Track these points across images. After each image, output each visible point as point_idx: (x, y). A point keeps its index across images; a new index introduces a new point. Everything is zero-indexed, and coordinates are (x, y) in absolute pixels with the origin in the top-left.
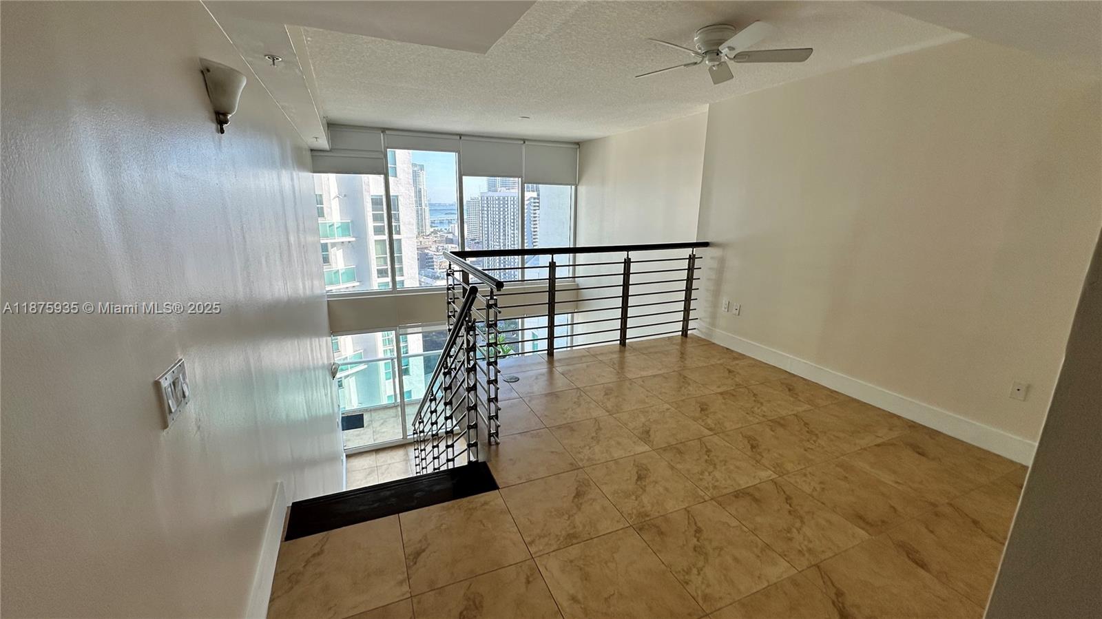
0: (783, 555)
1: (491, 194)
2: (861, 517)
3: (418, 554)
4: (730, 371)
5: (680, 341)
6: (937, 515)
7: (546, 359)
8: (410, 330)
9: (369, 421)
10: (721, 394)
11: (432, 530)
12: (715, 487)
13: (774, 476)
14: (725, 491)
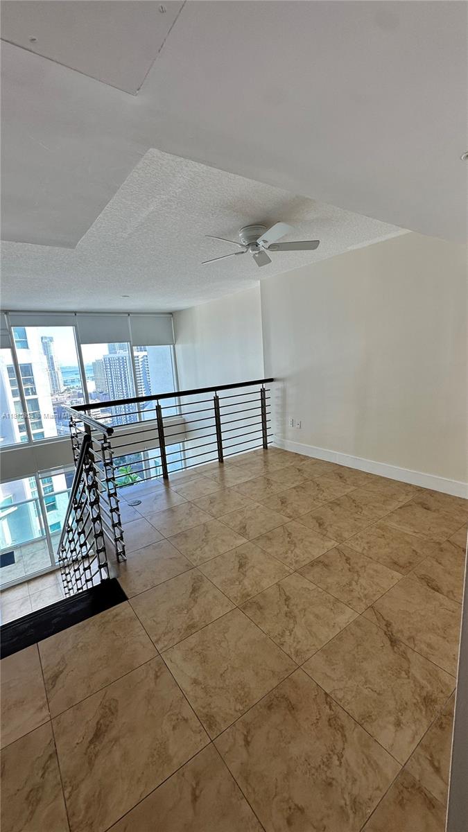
0: (348, 604)
1: (112, 355)
2: (395, 563)
3: (56, 677)
4: (299, 470)
5: (262, 453)
6: (442, 551)
7: (163, 482)
8: (53, 473)
9: (19, 557)
10: (294, 488)
11: (69, 650)
12: (296, 562)
13: (337, 544)
14: (304, 563)
